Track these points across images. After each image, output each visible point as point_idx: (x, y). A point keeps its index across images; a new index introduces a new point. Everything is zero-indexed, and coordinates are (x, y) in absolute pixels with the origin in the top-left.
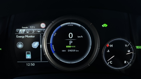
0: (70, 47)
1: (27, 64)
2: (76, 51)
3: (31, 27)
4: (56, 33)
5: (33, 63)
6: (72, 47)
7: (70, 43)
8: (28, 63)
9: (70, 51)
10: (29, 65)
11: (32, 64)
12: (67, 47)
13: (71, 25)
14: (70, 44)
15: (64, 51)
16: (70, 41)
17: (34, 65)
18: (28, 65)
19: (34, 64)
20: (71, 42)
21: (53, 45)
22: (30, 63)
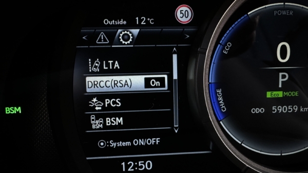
0: (280, 94)
1: (123, 164)
2: (299, 109)
3: (140, 21)
4: (229, 45)
5: (145, 159)
6: (287, 94)
7: (281, 80)
8: (126, 160)
9: (278, 111)
10: (129, 170)
11: (145, 164)
12: (269, 95)
13: (284, 13)
14: (280, 86)
15: (260, 110)
16: (281, 74)
17: (149, 167)
18: (127, 166)
19: (149, 164)
20: (284, 77)
21: (218, 88)
22: (136, 160)
